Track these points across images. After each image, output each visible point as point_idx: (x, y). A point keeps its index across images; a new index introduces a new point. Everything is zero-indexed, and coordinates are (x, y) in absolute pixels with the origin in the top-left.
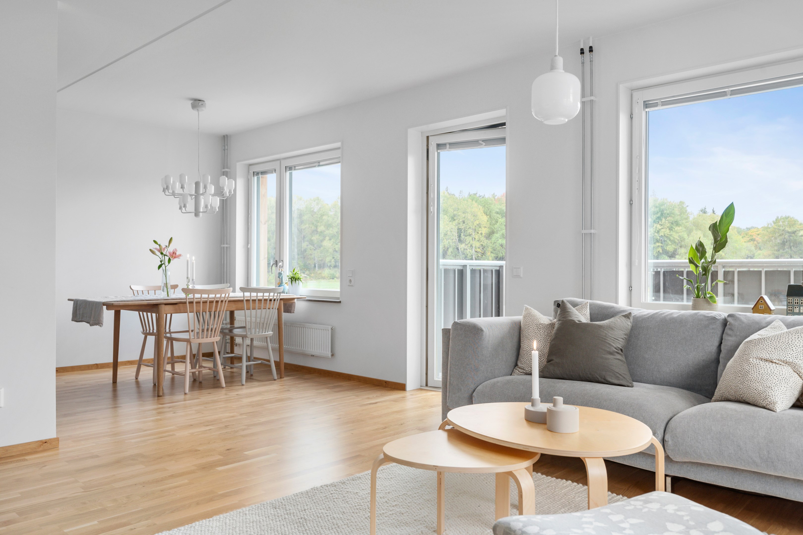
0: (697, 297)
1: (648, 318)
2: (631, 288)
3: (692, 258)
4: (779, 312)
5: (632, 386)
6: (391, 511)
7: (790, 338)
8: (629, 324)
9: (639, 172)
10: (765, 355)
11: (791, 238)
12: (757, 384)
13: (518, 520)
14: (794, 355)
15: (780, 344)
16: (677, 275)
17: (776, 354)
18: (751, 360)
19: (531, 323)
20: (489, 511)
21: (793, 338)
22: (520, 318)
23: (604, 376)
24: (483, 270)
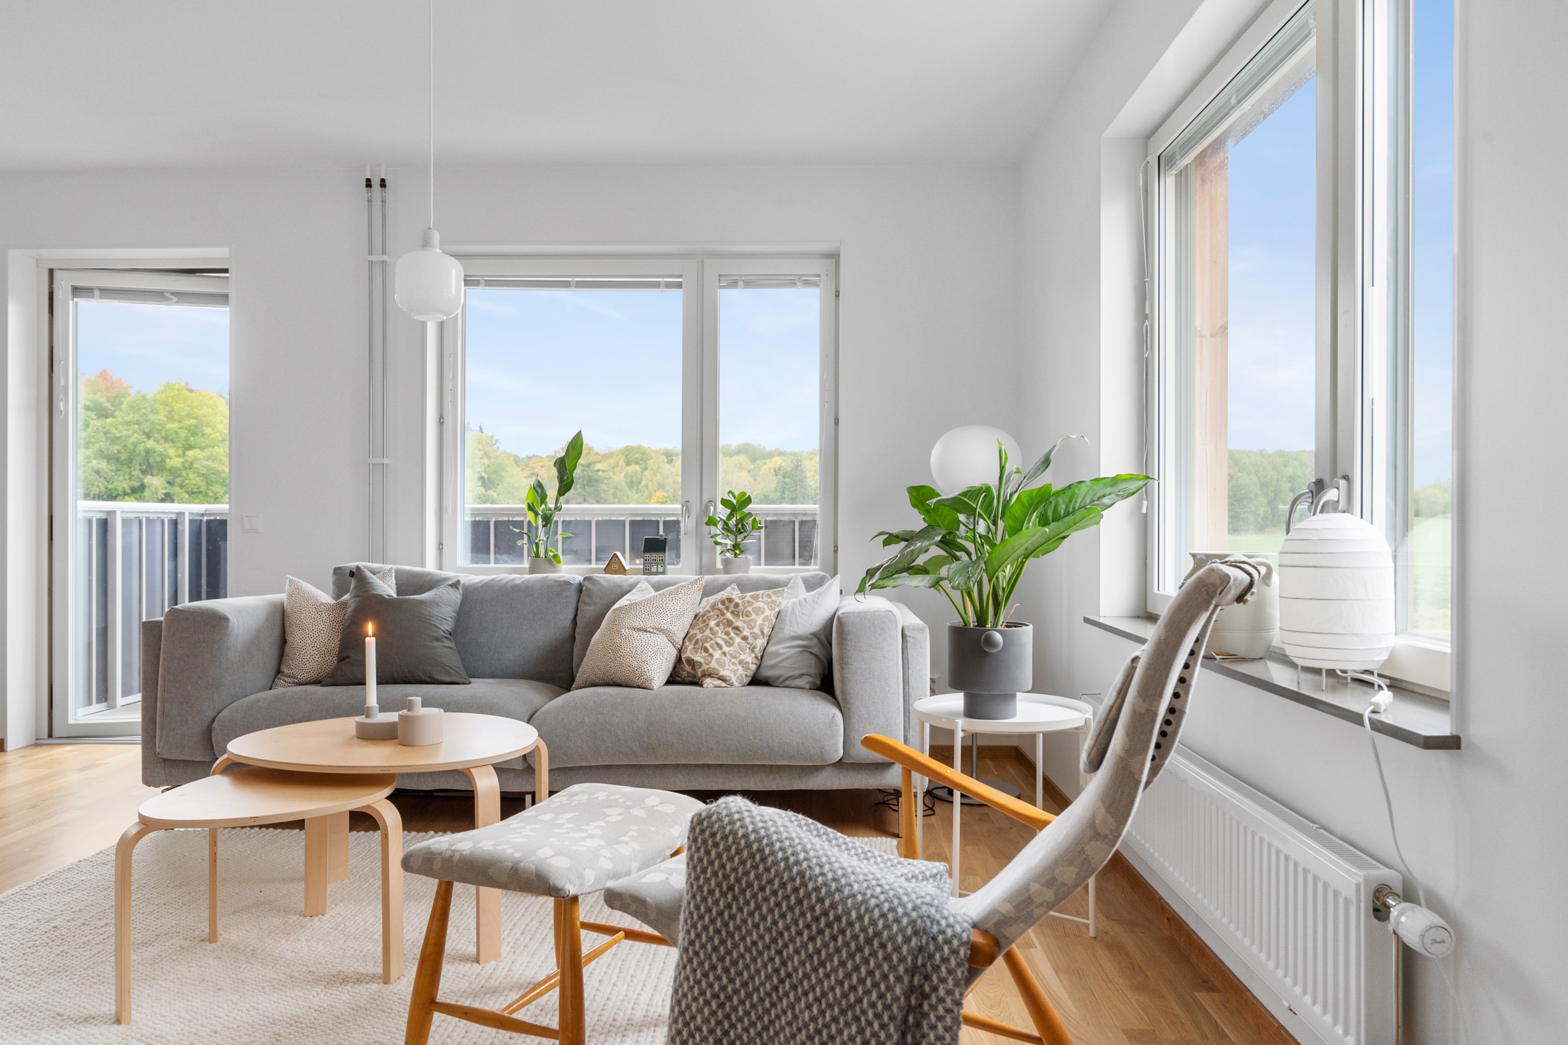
0: (536, 557)
1: (482, 587)
2: (441, 547)
3: (532, 503)
4: (635, 572)
5: (469, 683)
6: (101, 934)
7: (663, 600)
8: (459, 596)
9: (453, 376)
10: (638, 624)
11: (585, 473)
12: (631, 659)
13: (439, 842)
14: (669, 620)
15: (654, 609)
16: (511, 527)
17: (650, 621)
18: (623, 630)
19: (304, 604)
20: (280, 894)
21: (667, 601)
22: (282, 597)
23: (430, 673)
24: (146, 520)
